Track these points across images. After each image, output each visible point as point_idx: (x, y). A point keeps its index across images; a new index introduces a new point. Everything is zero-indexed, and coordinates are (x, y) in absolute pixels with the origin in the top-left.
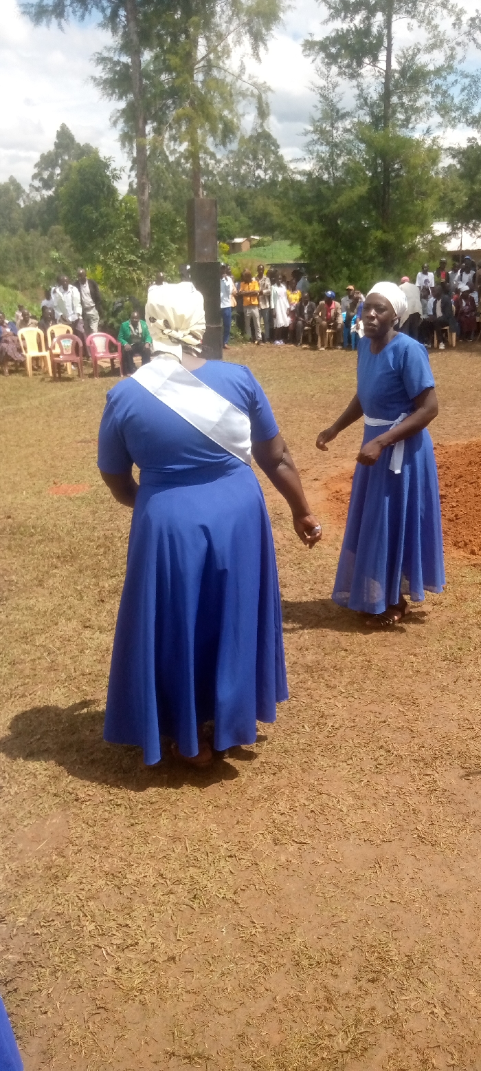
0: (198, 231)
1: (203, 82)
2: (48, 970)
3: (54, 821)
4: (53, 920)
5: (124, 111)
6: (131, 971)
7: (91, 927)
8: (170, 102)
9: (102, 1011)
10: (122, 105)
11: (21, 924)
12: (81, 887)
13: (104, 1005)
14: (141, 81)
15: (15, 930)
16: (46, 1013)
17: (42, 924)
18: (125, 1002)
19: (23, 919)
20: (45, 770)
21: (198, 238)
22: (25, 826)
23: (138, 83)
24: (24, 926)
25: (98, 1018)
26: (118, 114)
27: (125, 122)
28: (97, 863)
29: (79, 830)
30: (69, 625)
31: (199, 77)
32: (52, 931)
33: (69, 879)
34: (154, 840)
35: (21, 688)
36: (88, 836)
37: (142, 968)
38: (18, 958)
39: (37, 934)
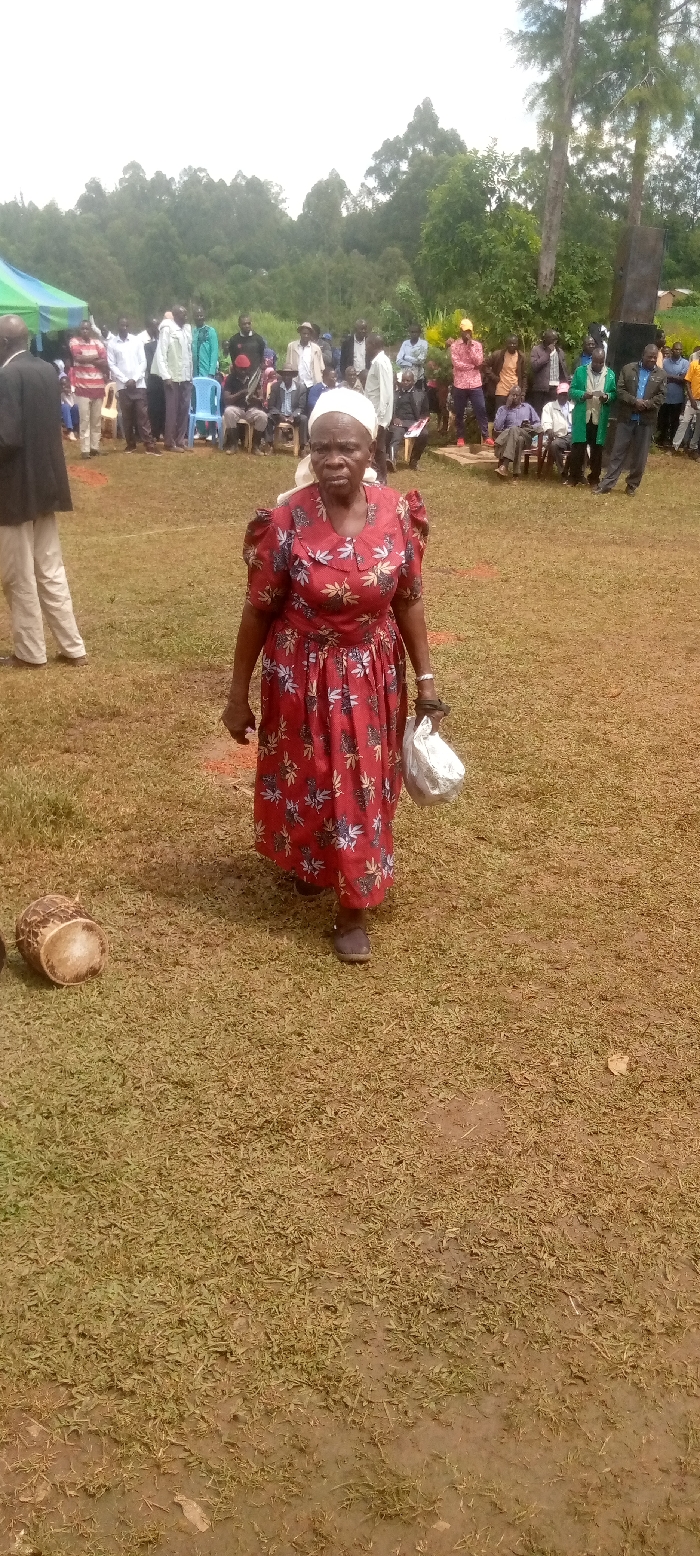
0: (632, 276)
1: (673, 50)
2: (498, 1308)
3: (481, 1102)
4: (496, 1241)
5: (545, 87)
6: (614, 1337)
7: (551, 1263)
8: (614, 76)
9: (580, 1382)
10: (545, 76)
11: (453, 1236)
12: (532, 1203)
13: (581, 1374)
14: (576, 40)
15: (444, 1242)
16: (502, 1365)
17: (482, 1242)
18: (612, 1378)
19: (455, 1229)
20: (459, 1028)
21: (629, 287)
22: (441, 1101)
23: (571, 44)
24: (456, 1239)
25: (575, 1391)
26: (537, 91)
27: (547, 102)
28: (550, 1176)
29: (520, 1123)
30: (457, 832)
31: (667, 40)
32: (496, 1255)
33: (514, 1190)
34: (628, 1161)
35: (406, 908)
36: (532, 1134)
37: (633, 1338)
38: (453, 1281)
39: (477, 1255)
